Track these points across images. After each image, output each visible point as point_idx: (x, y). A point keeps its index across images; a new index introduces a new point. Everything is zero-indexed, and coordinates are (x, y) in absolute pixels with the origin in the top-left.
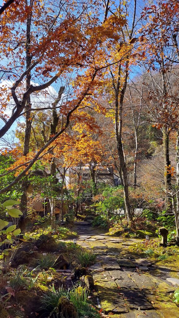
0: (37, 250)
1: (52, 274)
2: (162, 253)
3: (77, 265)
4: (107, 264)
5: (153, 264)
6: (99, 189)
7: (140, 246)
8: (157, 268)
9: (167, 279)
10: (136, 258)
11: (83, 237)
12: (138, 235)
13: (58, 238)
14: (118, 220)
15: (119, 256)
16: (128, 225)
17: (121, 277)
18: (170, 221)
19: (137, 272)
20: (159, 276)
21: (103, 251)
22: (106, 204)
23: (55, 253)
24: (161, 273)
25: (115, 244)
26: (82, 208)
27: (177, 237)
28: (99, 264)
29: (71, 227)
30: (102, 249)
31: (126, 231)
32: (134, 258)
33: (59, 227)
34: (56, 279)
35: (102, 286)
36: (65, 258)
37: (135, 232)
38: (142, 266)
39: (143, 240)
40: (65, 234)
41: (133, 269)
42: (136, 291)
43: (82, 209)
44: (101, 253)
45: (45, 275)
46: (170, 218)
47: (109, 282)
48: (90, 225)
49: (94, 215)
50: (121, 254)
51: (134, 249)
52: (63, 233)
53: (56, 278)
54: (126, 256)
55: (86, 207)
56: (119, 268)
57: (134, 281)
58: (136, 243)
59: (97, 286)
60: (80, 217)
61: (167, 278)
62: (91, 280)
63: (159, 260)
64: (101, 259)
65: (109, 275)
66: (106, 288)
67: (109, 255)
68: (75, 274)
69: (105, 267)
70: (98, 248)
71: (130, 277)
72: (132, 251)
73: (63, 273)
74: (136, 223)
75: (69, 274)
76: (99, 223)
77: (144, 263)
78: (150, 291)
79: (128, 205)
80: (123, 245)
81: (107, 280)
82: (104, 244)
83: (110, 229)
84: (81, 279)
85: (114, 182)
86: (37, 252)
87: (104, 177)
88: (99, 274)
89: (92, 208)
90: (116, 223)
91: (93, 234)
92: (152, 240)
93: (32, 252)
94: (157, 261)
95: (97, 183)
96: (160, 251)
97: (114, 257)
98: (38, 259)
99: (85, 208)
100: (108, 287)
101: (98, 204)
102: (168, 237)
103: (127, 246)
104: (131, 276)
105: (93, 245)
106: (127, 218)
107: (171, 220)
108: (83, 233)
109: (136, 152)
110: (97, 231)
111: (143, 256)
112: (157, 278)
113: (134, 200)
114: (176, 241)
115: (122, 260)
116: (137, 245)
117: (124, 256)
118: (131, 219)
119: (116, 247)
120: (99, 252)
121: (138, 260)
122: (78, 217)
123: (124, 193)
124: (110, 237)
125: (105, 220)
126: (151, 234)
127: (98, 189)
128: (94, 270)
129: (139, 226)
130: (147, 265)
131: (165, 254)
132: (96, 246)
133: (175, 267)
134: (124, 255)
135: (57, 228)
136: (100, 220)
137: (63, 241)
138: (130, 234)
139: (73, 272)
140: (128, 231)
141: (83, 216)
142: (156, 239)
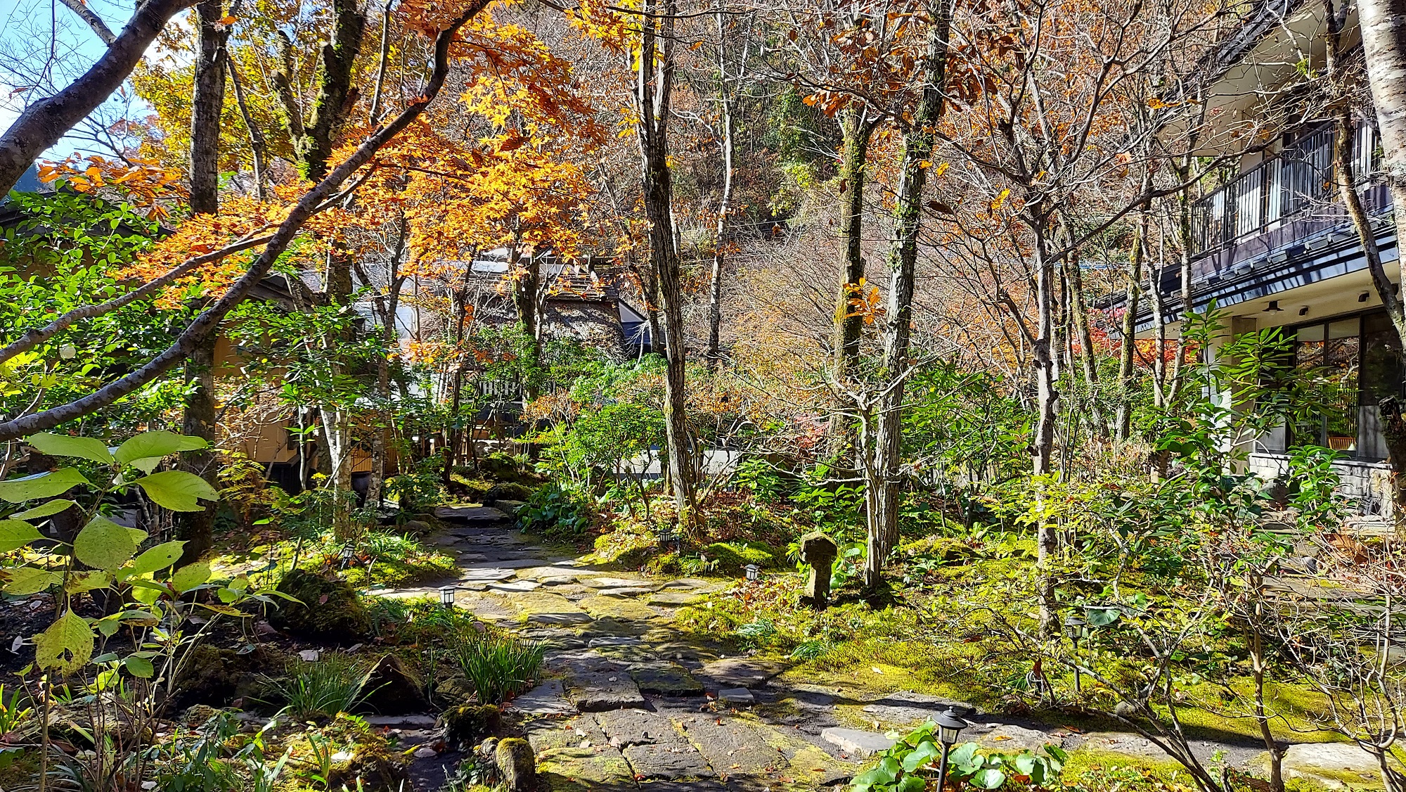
0: (271, 637)
1: (349, 738)
2: (807, 634)
3: (458, 696)
4: (588, 683)
5: (773, 677)
6: (552, 369)
7: (723, 608)
8: (788, 691)
9: (826, 734)
10: (708, 657)
11: (478, 574)
12: (716, 561)
13: (367, 582)
14: (635, 500)
15: (635, 650)
16: (675, 521)
17: (646, 734)
18: (847, 506)
19: (711, 713)
20: (794, 723)
21: (568, 631)
22: (587, 438)
23: (360, 650)
24: (801, 710)
25: (618, 602)
26: (471, 447)
27: (869, 569)
28: (553, 687)
29: (426, 533)
30: (566, 624)
31: (665, 546)
32: (696, 657)
33: (370, 535)
34: (369, 760)
35: (567, 774)
36: (404, 669)
37: (704, 551)
38: (728, 685)
39: (734, 583)
40: (398, 565)
41: (694, 703)
42: (704, 785)
43: (473, 453)
44: (561, 643)
45: (319, 746)
46: (848, 496)
47: (597, 759)
48: (508, 522)
49: (527, 479)
50: (643, 643)
51: (697, 622)
52: (390, 561)
53: (369, 754)
54: (667, 649)
55: (489, 442)
56: (639, 698)
57: (698, 746)
58: (706, 598)
59: (546, 774)
60: (463, 486)
61: (824, 730)
62: (523, 756)
63: (794, 659)
64: (561, 665)
65: (598, 729)
66: (585, 784)
67: (594, 647)
68: (450, 734)
69: (579, 699)
70: (546, 621)
71: (682, 734)
72: (690, 630)
73: (397, 731)
74: (707, 513)
75: (426, 732)
76: (551, 515)
77: (736, 675)
78: (760, 781)
79: (681, 438)
80: (651, 604)
81: (590, 751)
82: (573, 604)
83: (599, 541)
84: (480, 751)
85: (622, 337)
86: (272, 645)
87: (576, 313)
88: (556, 728)
89: (521, 449)
90: (625, 513)
91: (523, 562)
92: (770, 583)
93: (250, 648)
94: (788, 666)
95: (546, 339)
96: (801, 627)
97: (617, 655)
98: (281, 679)
99: (486, 449)
100: (595, 779)
101: (551, 433)
102: (836, 567)
103: (668, 610)
104: (685, 728)
105: (525, 609)
106: (671, 493)
107: (849, 503)
108: (483, 557)
109: (724, 208)
110: (542, 550)
111: (732, 646)
112: (786, 730)
113: (706, 420)
114: (862, 583)
115: (650, 666)
116: (710, 605)
117: (659, 649)
118: (691, 500)
119: (626, 615)
120: (551, 638)
121: (714, 664)
122: (454, 489)
123: (668, 390)
124: (598, 573)
125: (579, 502)
126: (767, 559)
127: (548, 365)
128: (534, 713)
129: (722, 524)
130: (747, 680)
131: (818, 636)
132: (539, 611)
133: (855, 686)
134: (659, 644)
135: (362, 540)
136: (557, 500)
137: (390, 595)
138: (680, 561)
139: (442, 726)
140: (676, 548)
141: (476, 484)
142: (785, 579)
